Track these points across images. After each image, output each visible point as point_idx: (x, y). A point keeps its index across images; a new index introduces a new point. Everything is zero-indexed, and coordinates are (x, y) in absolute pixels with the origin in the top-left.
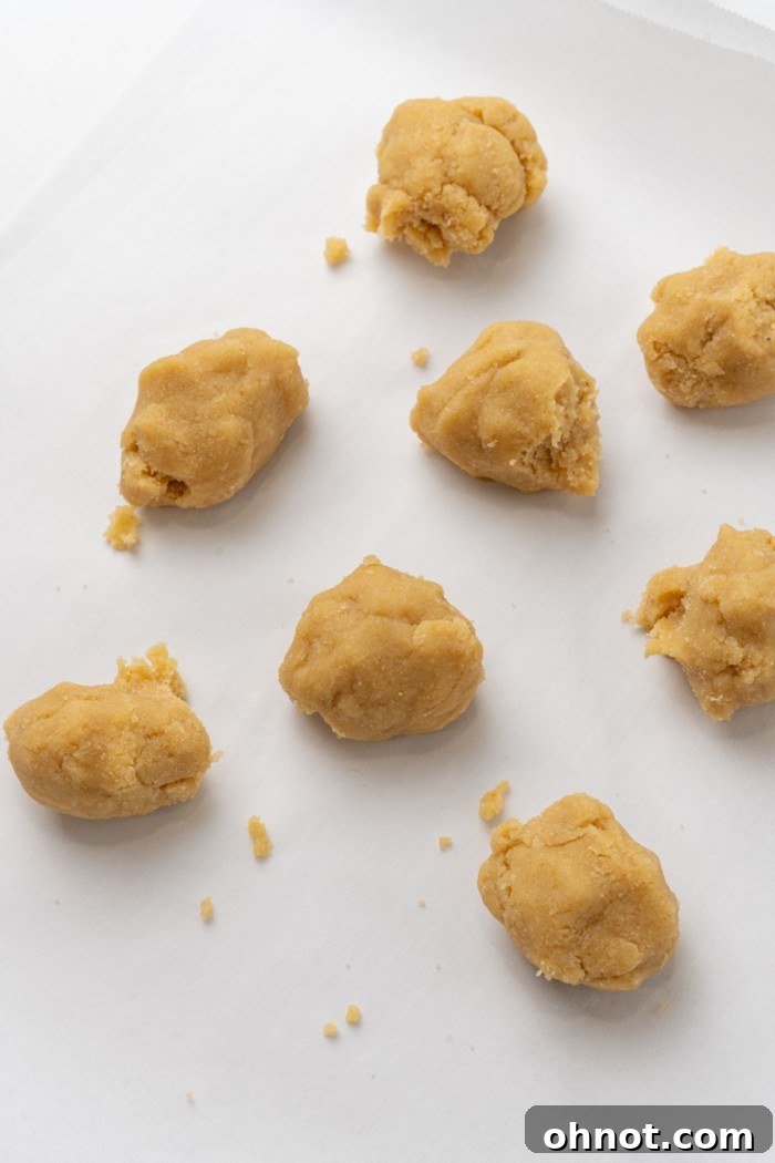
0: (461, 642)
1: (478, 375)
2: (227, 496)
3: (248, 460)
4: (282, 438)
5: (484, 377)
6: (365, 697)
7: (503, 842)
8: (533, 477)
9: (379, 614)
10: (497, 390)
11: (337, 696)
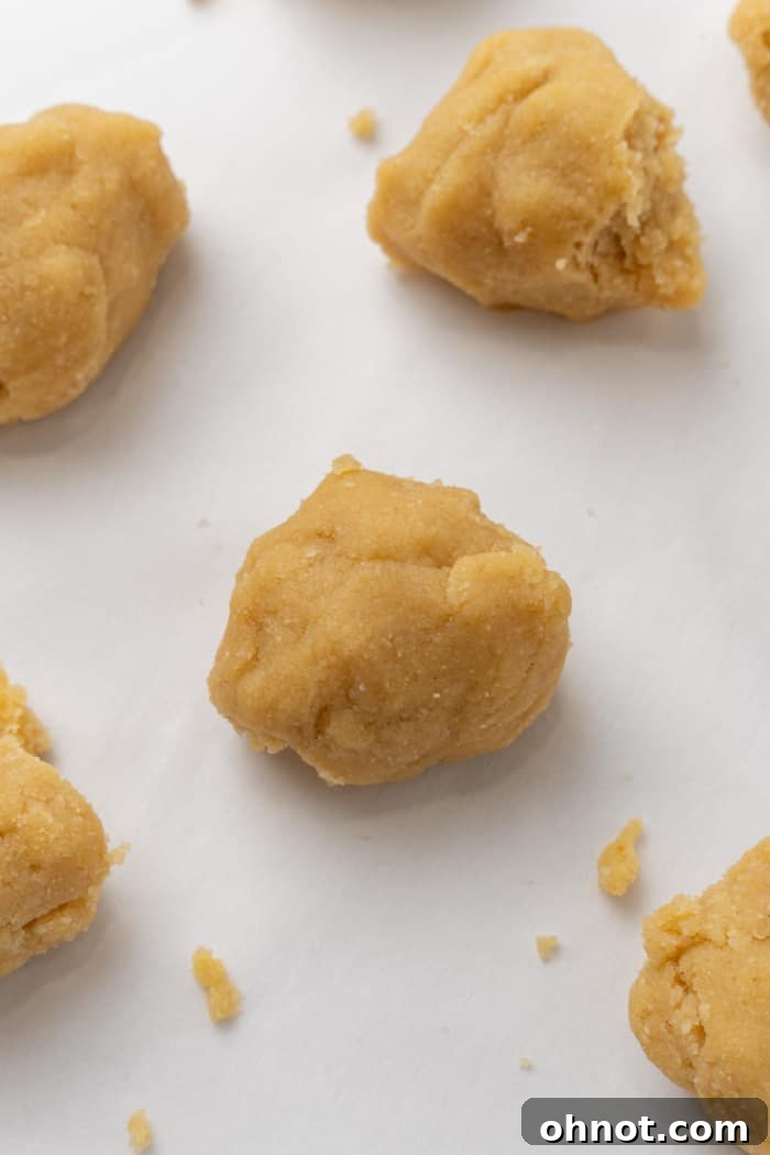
0: (532, 586)
1: (481, 120)
2: (74, 393)
3: (102, 324)
4: (153, 283)
5: (493, 123)
6: (374, 710)
7: (670, 942)
8: (593, 287)
9: (377, 557)
10: (518, 141)
11: (322, 716)
